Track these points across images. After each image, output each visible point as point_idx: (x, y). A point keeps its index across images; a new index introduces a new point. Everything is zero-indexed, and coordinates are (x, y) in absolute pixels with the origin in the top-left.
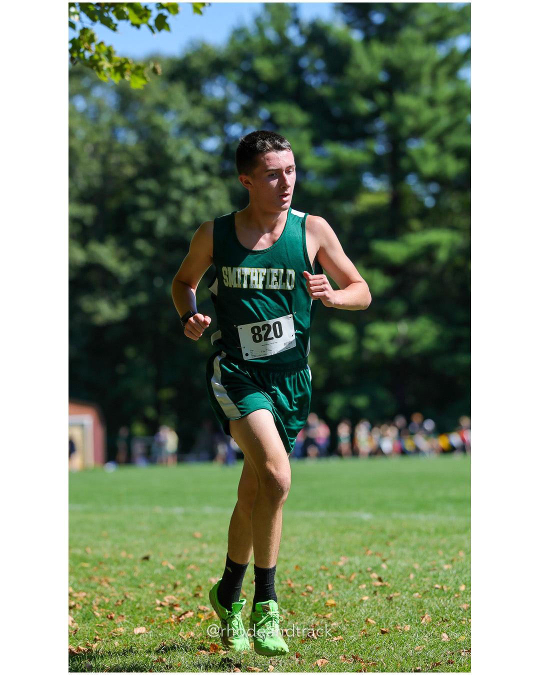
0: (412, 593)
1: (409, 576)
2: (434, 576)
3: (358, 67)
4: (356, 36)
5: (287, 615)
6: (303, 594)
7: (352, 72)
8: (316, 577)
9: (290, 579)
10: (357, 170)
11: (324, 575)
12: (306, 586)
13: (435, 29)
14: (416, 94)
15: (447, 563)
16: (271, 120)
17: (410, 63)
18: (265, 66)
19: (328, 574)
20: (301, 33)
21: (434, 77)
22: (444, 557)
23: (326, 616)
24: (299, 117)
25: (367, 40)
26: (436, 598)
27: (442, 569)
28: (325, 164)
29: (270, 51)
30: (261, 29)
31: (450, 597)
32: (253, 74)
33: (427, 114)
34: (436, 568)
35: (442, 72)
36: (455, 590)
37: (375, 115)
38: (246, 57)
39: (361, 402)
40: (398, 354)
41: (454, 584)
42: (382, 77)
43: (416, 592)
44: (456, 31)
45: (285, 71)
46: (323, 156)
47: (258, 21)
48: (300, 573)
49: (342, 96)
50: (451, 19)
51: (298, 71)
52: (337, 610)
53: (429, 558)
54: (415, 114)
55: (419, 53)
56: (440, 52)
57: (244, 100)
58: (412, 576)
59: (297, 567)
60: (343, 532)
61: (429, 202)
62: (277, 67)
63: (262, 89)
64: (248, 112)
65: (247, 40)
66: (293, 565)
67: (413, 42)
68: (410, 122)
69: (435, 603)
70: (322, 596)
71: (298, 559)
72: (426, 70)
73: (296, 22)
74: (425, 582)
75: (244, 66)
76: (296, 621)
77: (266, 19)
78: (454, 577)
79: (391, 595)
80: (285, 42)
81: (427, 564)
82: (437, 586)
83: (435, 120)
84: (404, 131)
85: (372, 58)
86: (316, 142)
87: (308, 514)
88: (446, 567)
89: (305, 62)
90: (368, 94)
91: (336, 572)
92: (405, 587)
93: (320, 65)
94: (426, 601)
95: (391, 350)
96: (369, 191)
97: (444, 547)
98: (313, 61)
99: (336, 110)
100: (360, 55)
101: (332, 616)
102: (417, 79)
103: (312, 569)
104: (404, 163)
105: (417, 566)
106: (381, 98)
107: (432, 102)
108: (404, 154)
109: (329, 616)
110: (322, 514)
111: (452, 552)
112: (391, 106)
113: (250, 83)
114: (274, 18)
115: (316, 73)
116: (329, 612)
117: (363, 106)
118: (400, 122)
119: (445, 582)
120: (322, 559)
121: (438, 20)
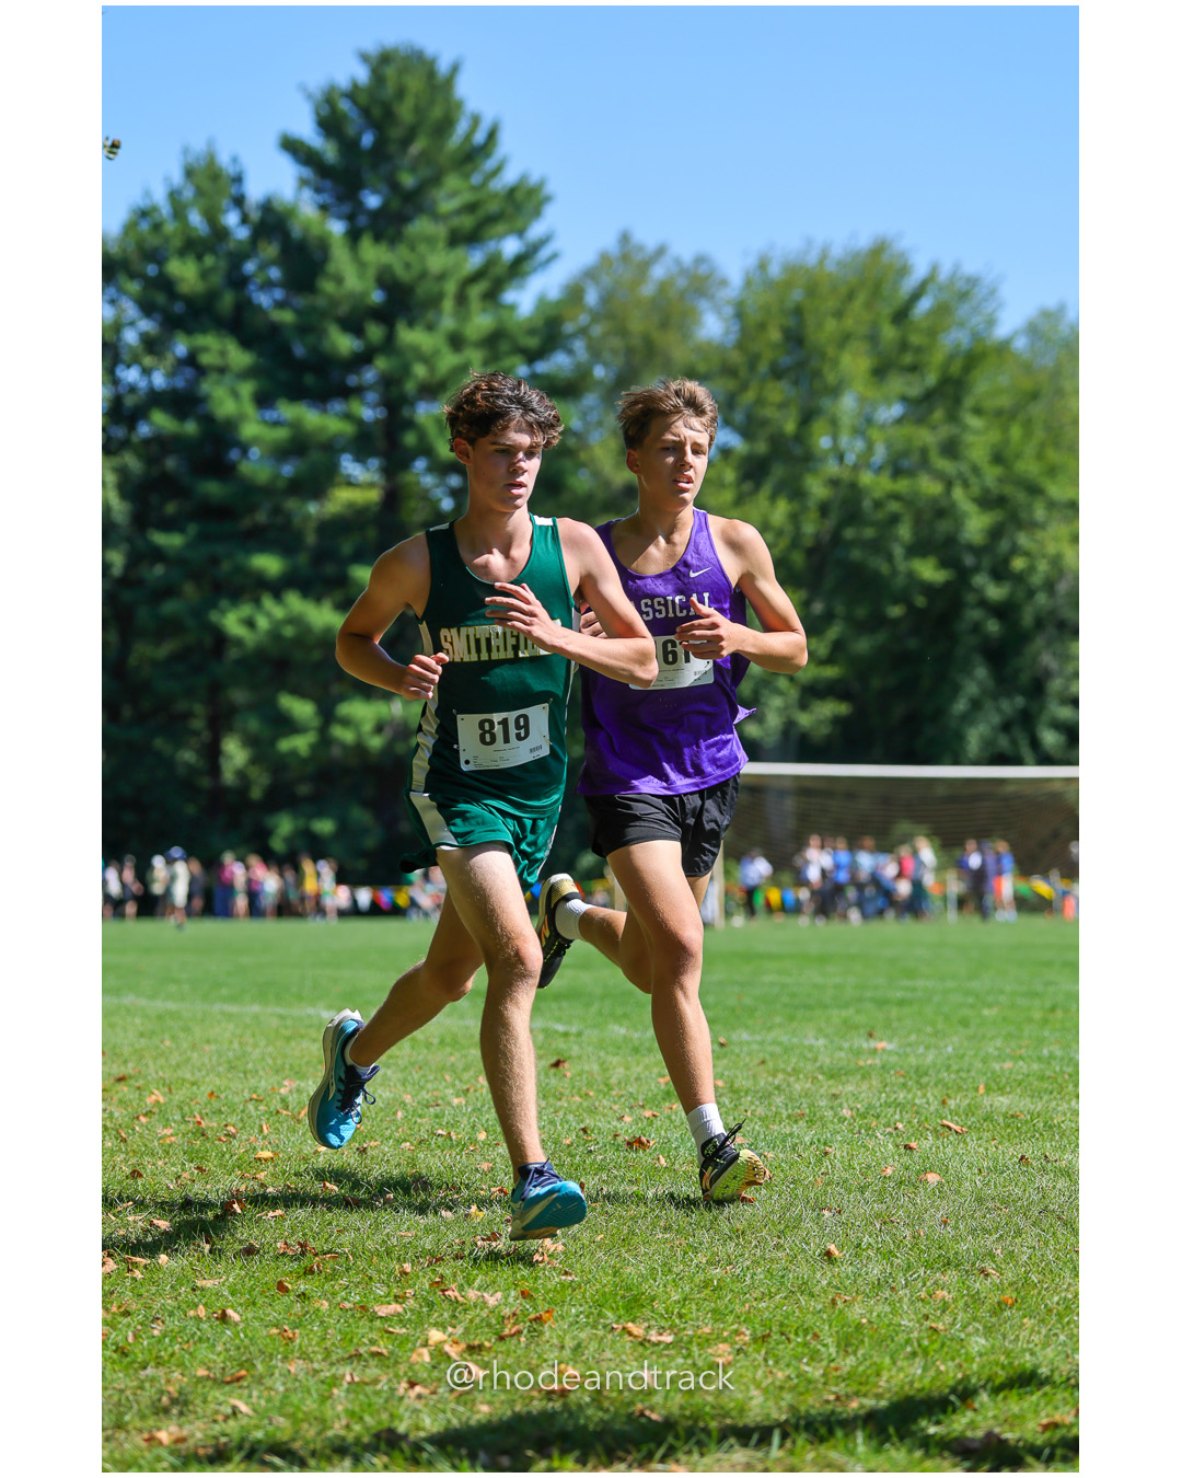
0: (398, 1142)
1: (395, 1113)
2: (437, 1116)
3: (339, 280)
4: (337, 228)
5: (192, 1173)
6: (220, 1140)
7: (328, 286)
8: (243, 1111)
9: (200, 1114)
10: (331, 448)
11: (256, 1109)
12: (226, 1126)
13: (467, 222)
14: (430, 328)
15: (457, 1096)
16: (191, 360)
17: (424, 275)
18: (185, 272)
19: (262, 1108)
20: (245, 220)
21: (461, 299)
22: (453, 1086)
23: (258, 1176)
24: (239, 357)
25: (353, 236)
26: (438, 1152)
27: (449, 1104)
28: (281, 434)
29: (193, 247)
30: (179, 211)
31: (462, 1150)
32: (165, 284)
33: (448, 360)
34: (440, 1102)
35: (475, 291)
36: (469, 1139)
37: (363, 359)
38: (155, 256)
39: (324, 826)
40: (388, 749)
41: (468, 1129)
42: (377, 297)
43: (405, 1141)
44: (500, 228)
45: (217, 280)
46: (276, 424)
47: (174, 196)
48: (216, 1104)
49: (309, 327)
50: (493, 207)
51: (238, 282)
52: (275, 1166)
53: (430, 1086)
54: (427, 360)
55: (438, 260)
56: (475, 259)
57: (146, 325)
58: (400, 1114)
59: (212, 1094)
60: (288, 1039)
61: (447, 504)
62: (204, 274)
63: (178, 308)
64: (152, 345)
65: (157, 227)
66: (205, 1089)
67: (430, 241)
68: (420, 371)
69: (437, 1160)
70: (250, 1144)
71: (213, 1082)
72: (451, 287)
73: (239, 201)
74: (421, 1124)
75: (152, 270)
76: (207, 1183)
77: (188, 194)
78: (470, 1118)
79: (365, 1145)
80: (220, 234)
81: (424, 1095)
82: (440, 1132)
83: (463, 369)
84: (410, 387)
85: (361, 265)
86: (263, 400)
87: (233, 1009)
88: (456, 1101)
89: (250, 267)
90: (353, 326)
91: (276, 1104)
92: (388, 1133)
93: (275, 273)
94: (421, 1155)
95: (376, 743)
96: (350, 483)
97: (453, 1068)
98: (263, 267)
99: (299, 350)
100: (340, 258)
101: (266, 1176)
102: (435, 301)
103: (236, 1099)
104: (410, 439)
105: (408, 1099)
106: (375, 332)
107: (456, 342)
108: (410, 424)
109: (261, 1176)
110: (256, 1008)
111: (466, 1076)
112: (389, 345)
113: (161, 299)
114: (200, 192)
115: (268, 285)
116: (262, 1171)
117: (344, 343)
118: (406, 370)
119: (455, 1124)
120: (253, 1082)
121: (471, 208)
